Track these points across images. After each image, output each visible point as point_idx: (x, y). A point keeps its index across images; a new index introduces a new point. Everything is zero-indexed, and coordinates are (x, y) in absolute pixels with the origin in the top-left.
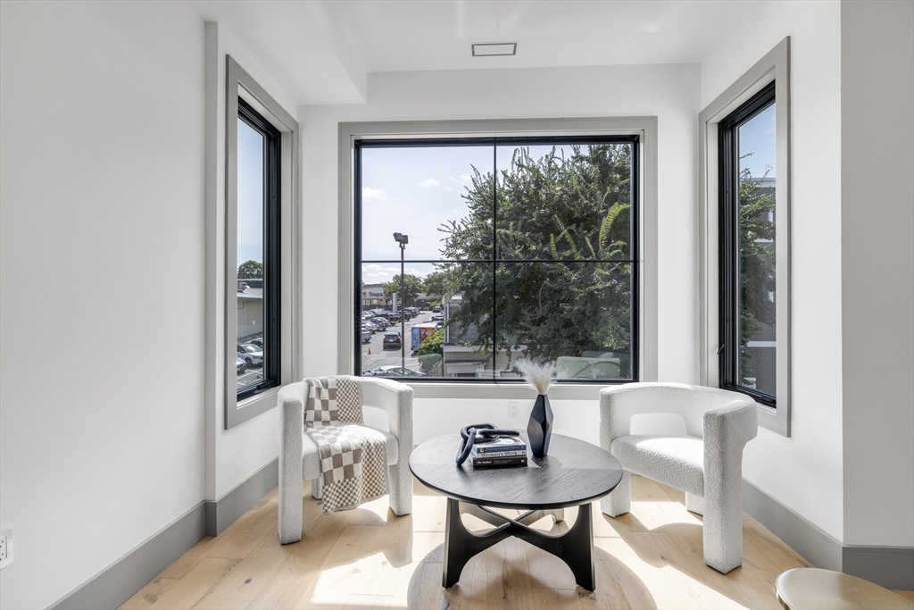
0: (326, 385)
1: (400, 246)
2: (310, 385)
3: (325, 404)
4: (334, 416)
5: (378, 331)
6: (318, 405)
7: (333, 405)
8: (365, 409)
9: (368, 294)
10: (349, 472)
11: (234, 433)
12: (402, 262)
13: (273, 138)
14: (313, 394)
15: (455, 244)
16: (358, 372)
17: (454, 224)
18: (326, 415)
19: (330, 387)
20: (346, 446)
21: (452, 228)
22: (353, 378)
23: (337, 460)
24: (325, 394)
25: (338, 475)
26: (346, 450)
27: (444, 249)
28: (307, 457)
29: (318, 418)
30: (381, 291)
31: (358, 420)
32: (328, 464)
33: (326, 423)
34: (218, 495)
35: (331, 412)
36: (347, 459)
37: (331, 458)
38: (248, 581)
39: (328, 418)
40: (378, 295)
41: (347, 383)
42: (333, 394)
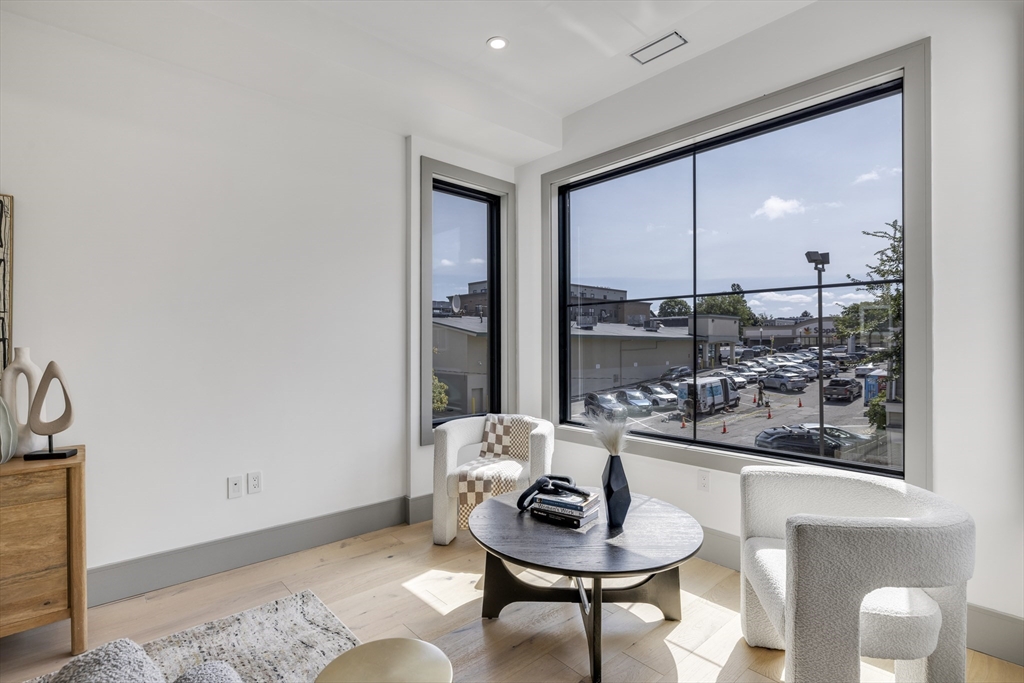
0: (500, 422)
1: (816, 268)
3: (499, 440)
4: (506, 451)
6: (492, 438)
7: (507, 440)
9: (812, 331)
10: (479, 498)
11: (425, 450)
12: (820, 287)
13: (492, 202)
14: (488, 429)
18: (498, 449)
19: (505, 424)
20: (480, 475)
22: (527, 418)
23: (471, 486)
24: (499, 430)
26: (479, 479)
28: (450, 476)
29: (490, 449)
31: (525, 458)
32: (463, 488)
33: (497, 455)
34: (414, 494)
35: (504, 447)
36: (479, 487)
37: (466, 483)
38: (390, 557)
39: (500, 452)
40: (827, 331)
41: (519, 422)
42: (507, 431)
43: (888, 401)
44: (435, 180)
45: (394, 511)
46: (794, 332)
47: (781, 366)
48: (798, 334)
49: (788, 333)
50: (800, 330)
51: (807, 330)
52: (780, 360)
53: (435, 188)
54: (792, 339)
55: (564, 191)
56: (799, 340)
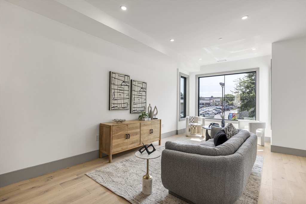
0: (192, 117)
1: (222, 87)
2: (190, 117)
5: (217, 114)
6: (191, 120)
7: (193, 120)
8: (198, 121)
9: (215, 101)
10: (195, 128)
11: (180, 122)
13: (185, 79)
14: (191, 118)
15: (240, 86)
16: (199, 116)
17: (240, 79)
21: (239, 80)
22: (197, 117)
23: (193, 126)
24: (192, 118)
25: (193, 128)
26: (194, 125)
27: (236, 87)
28: (189, 126)
29: (191, 122)
30: (219, 100)
31: (197, 123)
32: (192, 127)
34: (178, 130)
36: (195, 126)
39: (193, 122)
40: (218, 101)
41: (196, 117)
42: (193, 119)
43: (238, 118)
44: (181, 76)
45: (175, 132)
46: (210, 102)
47: (208, 111)
48: (211, 102)
49: (208, 102)
50: (212, 101)
51: (213, 101)
52: (207, 109)
53: (181, 77)
54: (210, 103)
55: (199, 78)
56: (211, 104)
